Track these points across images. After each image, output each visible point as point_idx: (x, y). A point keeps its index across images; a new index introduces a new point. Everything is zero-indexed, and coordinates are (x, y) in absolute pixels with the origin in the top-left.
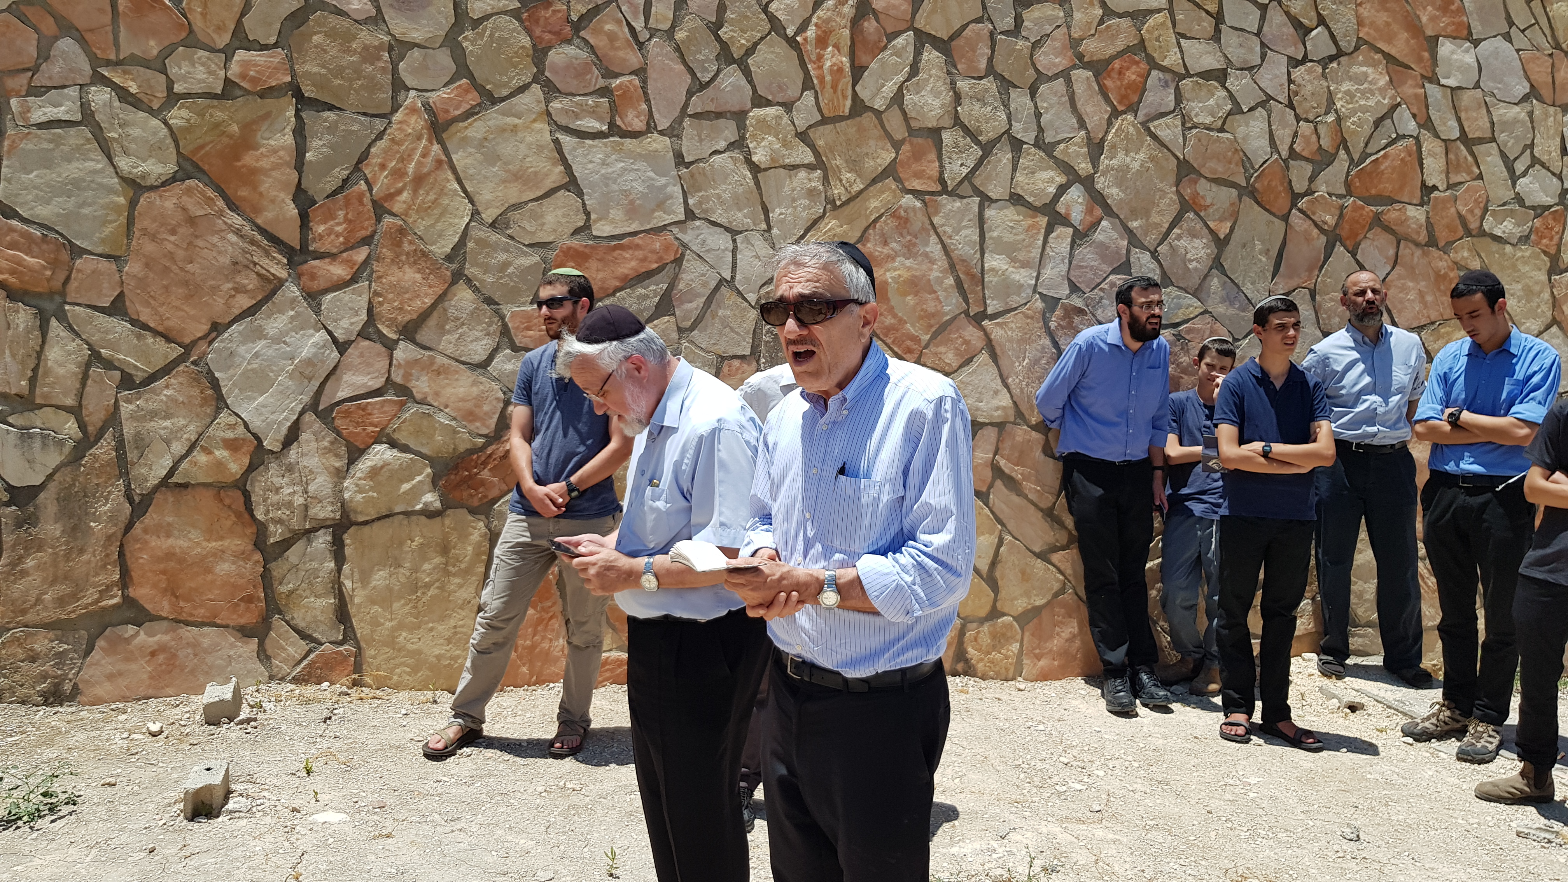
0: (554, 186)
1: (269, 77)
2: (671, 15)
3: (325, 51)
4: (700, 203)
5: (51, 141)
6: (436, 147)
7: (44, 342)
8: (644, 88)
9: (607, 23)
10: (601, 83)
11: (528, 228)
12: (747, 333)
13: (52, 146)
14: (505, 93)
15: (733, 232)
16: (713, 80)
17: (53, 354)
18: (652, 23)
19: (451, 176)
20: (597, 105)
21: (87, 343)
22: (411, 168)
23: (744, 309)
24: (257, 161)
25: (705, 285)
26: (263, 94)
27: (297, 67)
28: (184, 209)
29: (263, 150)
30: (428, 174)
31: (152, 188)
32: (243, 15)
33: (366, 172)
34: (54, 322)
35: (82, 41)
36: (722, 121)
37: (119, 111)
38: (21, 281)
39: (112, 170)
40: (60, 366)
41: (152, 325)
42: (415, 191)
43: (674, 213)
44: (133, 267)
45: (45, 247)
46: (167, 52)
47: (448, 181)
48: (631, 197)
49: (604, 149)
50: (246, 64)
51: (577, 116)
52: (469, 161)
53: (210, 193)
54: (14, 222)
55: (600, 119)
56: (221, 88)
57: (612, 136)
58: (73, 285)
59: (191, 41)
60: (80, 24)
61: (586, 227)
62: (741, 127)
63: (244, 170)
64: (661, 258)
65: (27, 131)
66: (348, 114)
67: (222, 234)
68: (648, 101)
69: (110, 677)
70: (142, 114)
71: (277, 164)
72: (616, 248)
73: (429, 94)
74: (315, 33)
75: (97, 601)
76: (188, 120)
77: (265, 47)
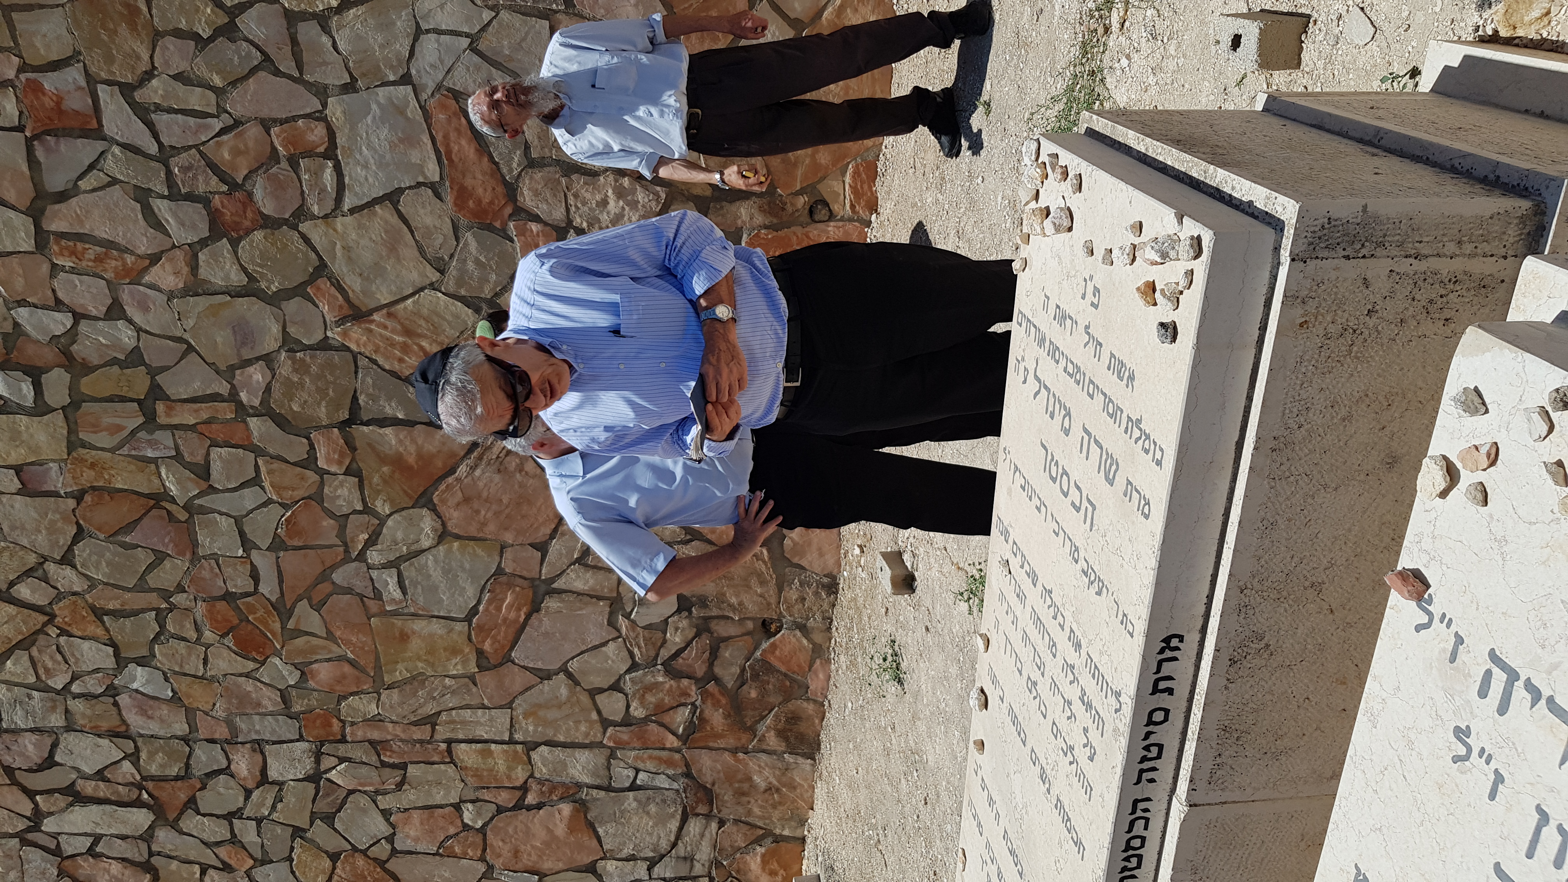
0: (396, 216)
1: (338, 445)
2: (198, 90)
3: (305, 402)
4: (392, 67)
5: (416, 587)
6: (376, 317)
7: (570, 591)
8: (282, 122)
9: (222, 155)
10: (284, 164)
11: (441, 239)
12: (525, 22)
13: (419, 587)
14: (313, 255)
15: (418, 32)
16: (257, 47)
17: (579, 585)
18: (213, 110)
19: (401, 306)
20: (308, 170)
21: (570, 565)
22: (399, 339)
23: (500, 24)
24: (411, 454)
25: (478, 69)
26: (353, 449)
27: (324, 423)
28: (458, 504)
29: (401, 449)
30: (402, 324)
31: (444, 524)
32: (288, 462)
33: (408, 373)
34: (555, 585)
35: (334, 567)
36: (300, 38)
37: (385, 546)
38: (525, 605)
39: (433, 550)
40: (588, 582)
41: (553, 526)
42: (420, 336)
43: (406, 97)
44: (509, 537)
45: (498, 591)
46: (331, 515)
47: (405, 308)
48: (396, 141)
49: (351, 165)
50: (329, 460)
51: (323, 190)
52: (384, 290)
53: (443, 487)
54: (481, 608)
55: (322, 168)
56: (353, 478)
57: (337, 156)
58: (525, 574)
59: (317, 497)
60: (320, 569)
61: (432, 186)
62: (304, 16)
63: (420, 463)
64: (455, 114)
65: (410, 601)
66: (358, 385)
67: (476, 479)
68: (295, 119)
69: (821, 555)
70: (385, 530)
71: (412, 440)
72: (450, 159)
73: (328, 323)
74: (291, 409)
75: (764, 562)
76: (384, 501)
77: (312, 446)
